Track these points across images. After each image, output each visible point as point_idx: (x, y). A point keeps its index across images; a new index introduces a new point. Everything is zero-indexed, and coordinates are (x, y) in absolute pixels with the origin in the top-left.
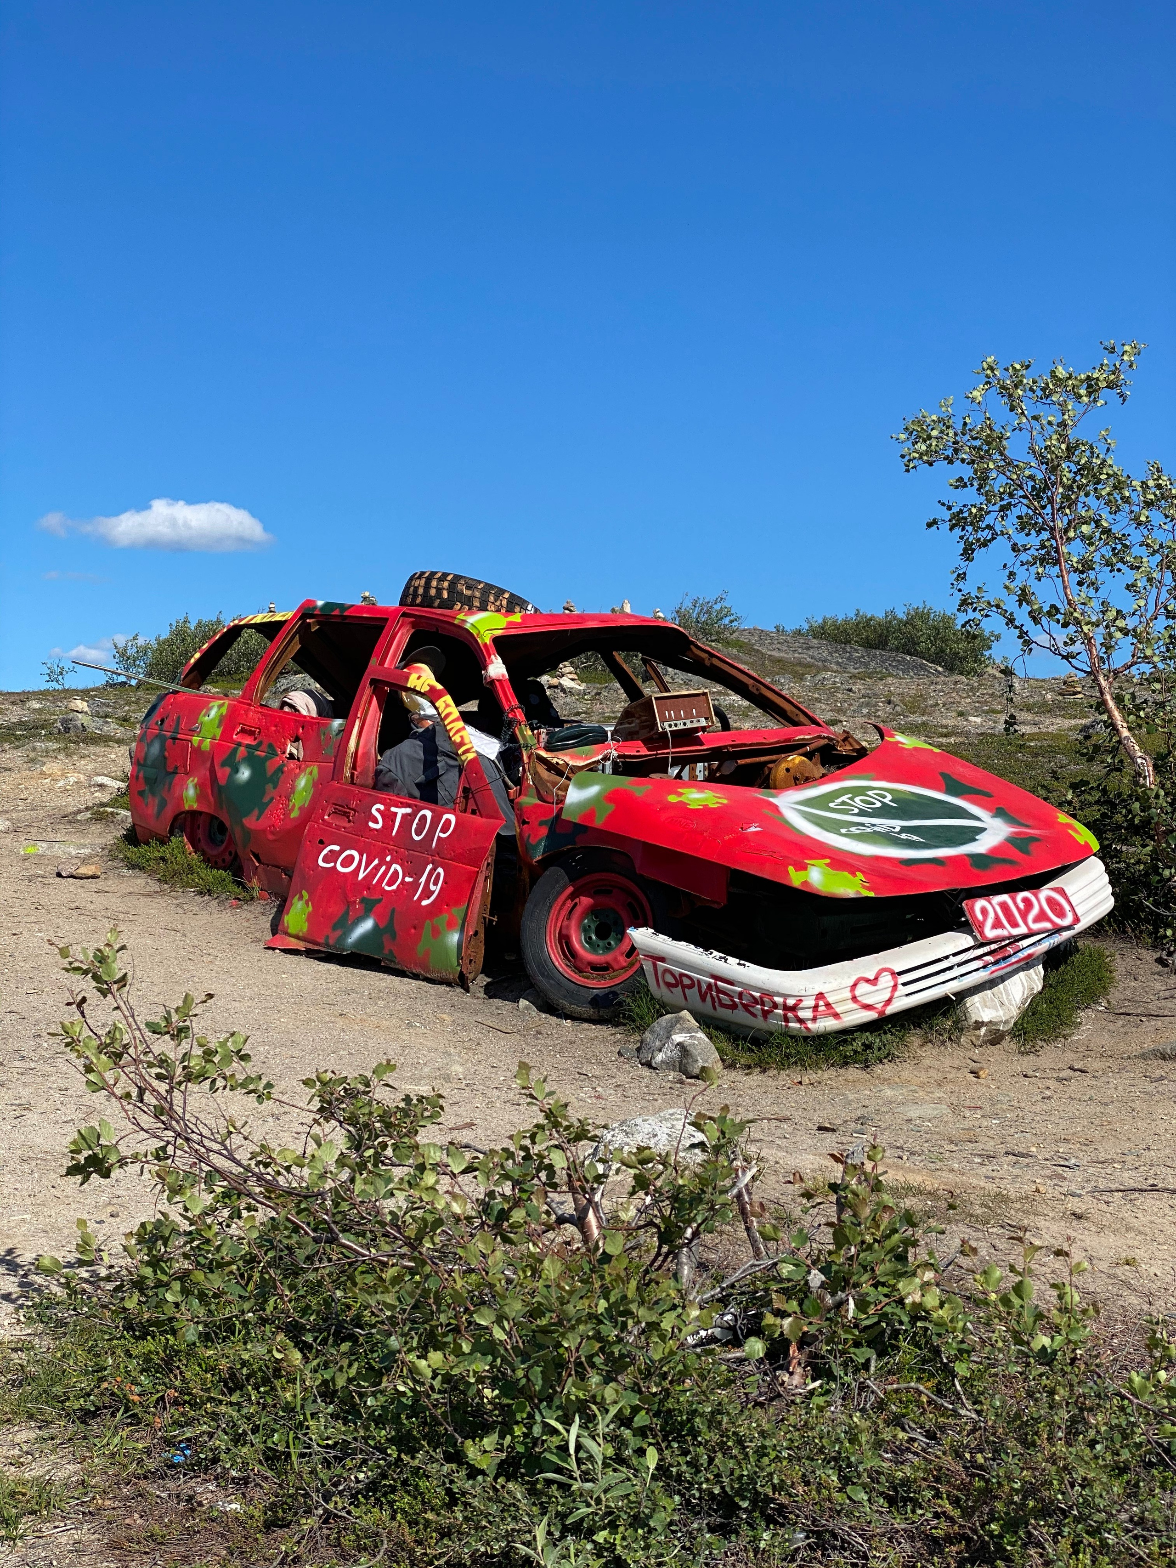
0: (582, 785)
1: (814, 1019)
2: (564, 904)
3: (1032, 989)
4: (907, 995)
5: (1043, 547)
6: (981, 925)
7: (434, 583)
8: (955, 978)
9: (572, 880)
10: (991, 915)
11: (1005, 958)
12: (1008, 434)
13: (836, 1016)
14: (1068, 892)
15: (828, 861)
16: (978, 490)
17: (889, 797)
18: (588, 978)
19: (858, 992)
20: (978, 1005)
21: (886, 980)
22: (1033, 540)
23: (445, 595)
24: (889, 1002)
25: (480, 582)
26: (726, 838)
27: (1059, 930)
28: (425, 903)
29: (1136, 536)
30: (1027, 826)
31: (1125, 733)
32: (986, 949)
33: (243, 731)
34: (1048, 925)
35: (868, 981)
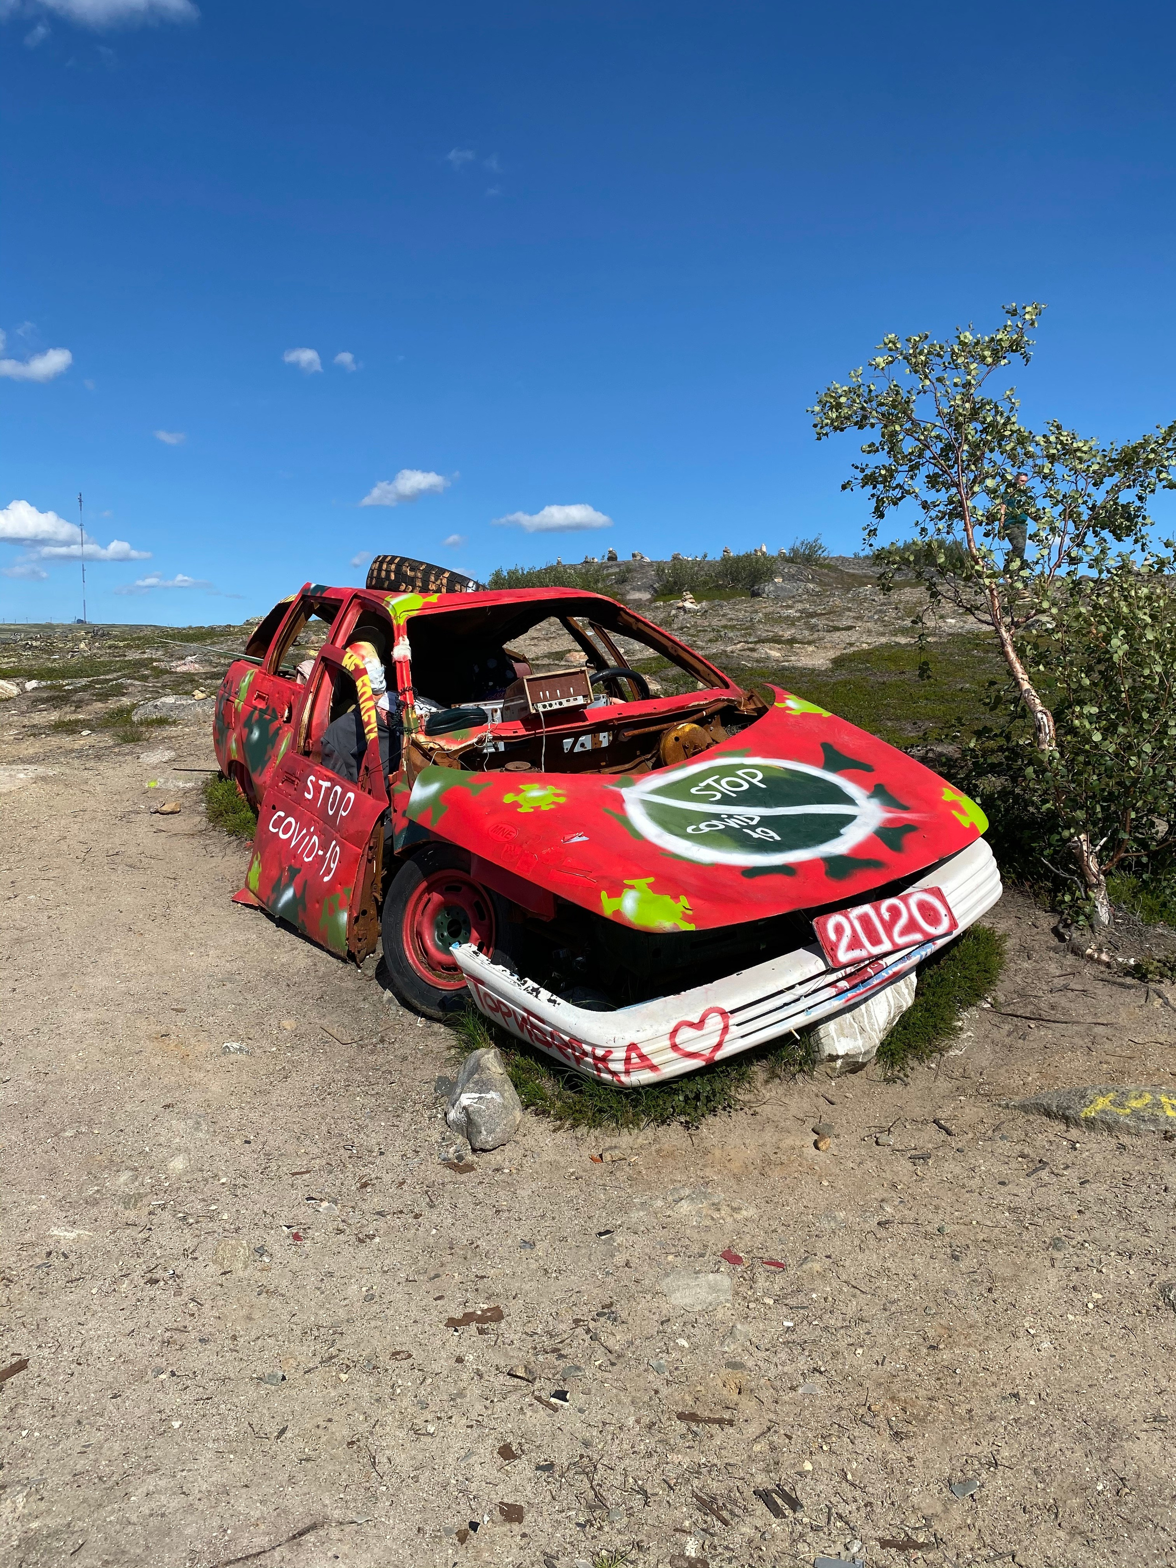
0: (426, 782)
1: (627, 1072)
2: (420, 898)
3: (901, 1007)
4: (742, 1037)
5: (951, 502)
6: (834, 947)
7: (385, 566)
8: (803, 1011)
9: (426, 876)
10: (848, 931)
11: (863, 982)
12: (914, 398)
13: (653, 1068)
14: (945, 891)
15: (651, 880)
16: (889, 453)
17: (760, 776)
18: (440, 976)
19: (678, 1040)
20: (833, 1034)
21: (715, 1022)
22: (942, 496)
23: (393, 576)
24: (718, 1046)
25: (422, 563)
26: (544, 852)
27: (932, 939)
28: (326, 879)
29: (1038, 488)
30: (905, 809)
31: (1026, 686)
32: (840, 974)
33: (259, 696)
34: (918, 937)
35: (691, 1025)
